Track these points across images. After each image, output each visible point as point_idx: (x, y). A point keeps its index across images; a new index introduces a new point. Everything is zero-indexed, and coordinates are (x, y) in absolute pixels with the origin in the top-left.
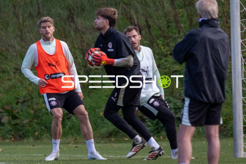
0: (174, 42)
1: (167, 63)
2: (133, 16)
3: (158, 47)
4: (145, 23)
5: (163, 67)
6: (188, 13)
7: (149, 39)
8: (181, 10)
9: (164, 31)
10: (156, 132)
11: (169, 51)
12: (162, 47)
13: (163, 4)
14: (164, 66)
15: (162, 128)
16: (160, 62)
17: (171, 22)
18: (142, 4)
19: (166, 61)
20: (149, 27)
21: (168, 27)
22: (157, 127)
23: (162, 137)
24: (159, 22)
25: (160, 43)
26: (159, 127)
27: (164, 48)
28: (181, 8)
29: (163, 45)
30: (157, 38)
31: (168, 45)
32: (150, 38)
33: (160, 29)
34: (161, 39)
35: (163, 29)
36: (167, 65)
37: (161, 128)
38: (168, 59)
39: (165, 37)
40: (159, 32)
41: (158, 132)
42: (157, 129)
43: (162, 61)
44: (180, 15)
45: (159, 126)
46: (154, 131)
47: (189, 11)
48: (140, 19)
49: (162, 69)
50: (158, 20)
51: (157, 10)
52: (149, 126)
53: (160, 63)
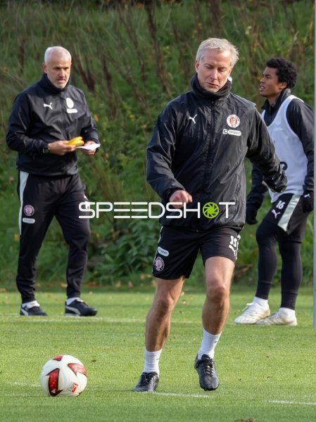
0: (154, 107)
1: (141, 146)
2: (78, 56)
3: (125, 115)
4: (101, 71)
5: (134, 154)
6: (181, 53)
7: (107, 99)
8: (168, 47)
9: (135, 85)
10: (120, 273)
11: (145, 123)
12: (132, 116)
13: (136, 37)
14: (136, 151)
15: (132, 267)
16: (127, 143)
17: (149, 70)
18: (93, 33)
19: (140, 142)
20: (108, 78)
21: (144, 78)
22: (121, 265)
23: (130, 284)
24: (127, 69)
25: (128, 108)
26: (126, 266)
27: (137, 118)
28: (168, 43)
29: (133, 112)
30: (124, 99)
31: (142, 112)
32: (110, 98)
33: (129, 81)
34: (130, 99)
35: (134, 82)
36: (141, 149)
37: (129, 267)
38: (143, 139)
39: (137, 97)
40: (126, 88)
41: (125, 274)
42: (122, 267)
43: (132, 142)
44: (166, 57)
45: (127, 263)
46: (116, 272)
47: (183, 50)
48: (91, 61)
49: (131, 156)
50: (125, 64)
51: (122, 46)
52: (106, 262)
53: (128, 146)
